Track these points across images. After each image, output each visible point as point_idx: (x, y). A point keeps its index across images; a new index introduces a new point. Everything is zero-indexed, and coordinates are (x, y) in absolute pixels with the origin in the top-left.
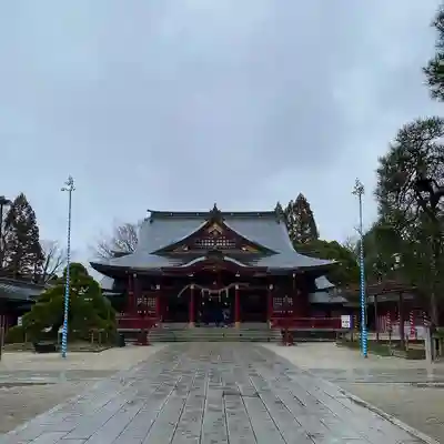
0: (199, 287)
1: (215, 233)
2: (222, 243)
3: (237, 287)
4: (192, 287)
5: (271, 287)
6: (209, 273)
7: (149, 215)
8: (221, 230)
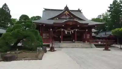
0: (64, 30)
1: (66, 14)
3: (76, 30)
4: (62, 30)
5: (87, 30)
7: (44, 9)
8: (68, 13)
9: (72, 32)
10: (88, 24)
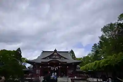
2: (57, 57)
3: (60, 67)
4: (49, 67)
5: (68, 67)
6: (53, 63)
7: (42, 52)
8: (56, 54)
9: (56, 68)
10: (66, 62)
